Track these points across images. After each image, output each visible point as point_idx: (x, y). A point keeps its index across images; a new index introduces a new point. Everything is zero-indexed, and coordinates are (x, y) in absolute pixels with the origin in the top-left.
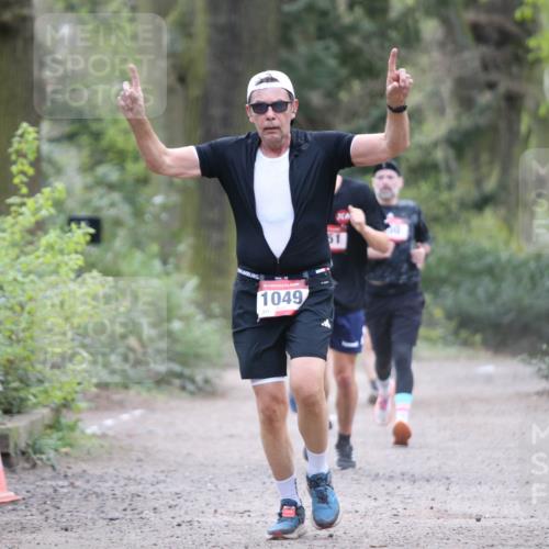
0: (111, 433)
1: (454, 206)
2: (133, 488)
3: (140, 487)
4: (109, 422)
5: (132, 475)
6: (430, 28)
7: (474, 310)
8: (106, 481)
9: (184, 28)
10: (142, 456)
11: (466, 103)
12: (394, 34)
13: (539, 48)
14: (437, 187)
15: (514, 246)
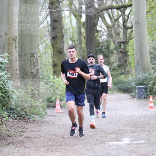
1: (118, 74)
6: (115, 51)
7: (121, 88)
9: (83, 52)
11: (120, 61)
12: (110, 52)
13: (129, 54)
14: (116, 72)
15: (126, 79)
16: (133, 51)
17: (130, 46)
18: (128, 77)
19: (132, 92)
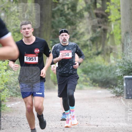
0: (13, 107)
1: (92, 54)
2: (18, 120)
3: (20, 119)
4: (13, 104)
5: (18, 117)
6: (86, 14)
7: (96, 78)
8: (12, 118)
10: (20, 112)
11: (94, 31)
12: (78, 15)
13: (110, 19)
14: (88, 50)
15: (105, 63)
16: (119, 12)
17: (113, 4)
18: (109, 59)
19: (116, 85)
